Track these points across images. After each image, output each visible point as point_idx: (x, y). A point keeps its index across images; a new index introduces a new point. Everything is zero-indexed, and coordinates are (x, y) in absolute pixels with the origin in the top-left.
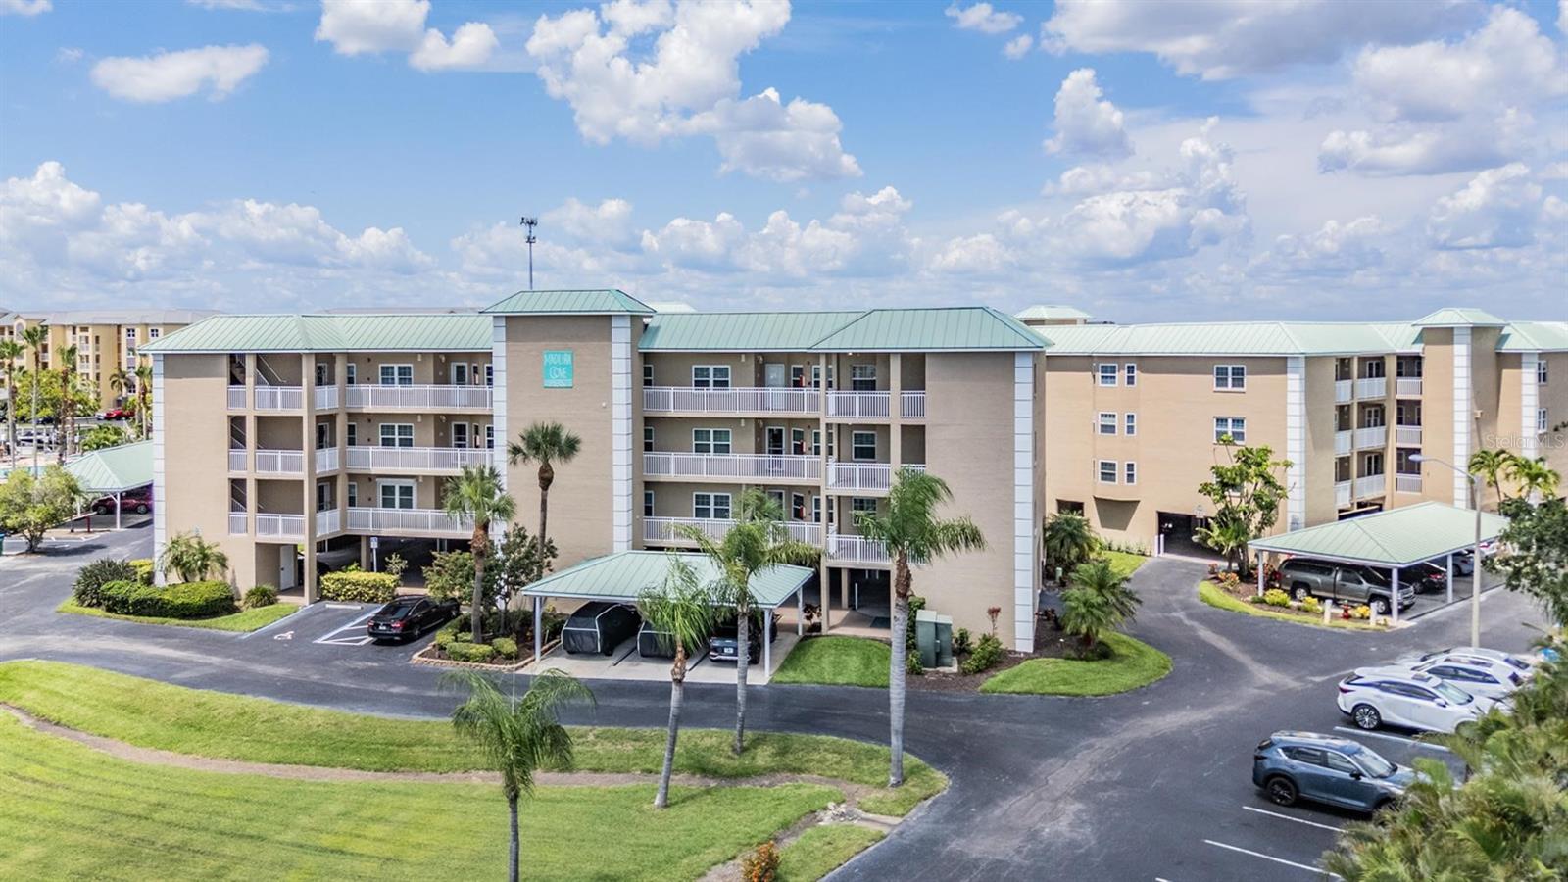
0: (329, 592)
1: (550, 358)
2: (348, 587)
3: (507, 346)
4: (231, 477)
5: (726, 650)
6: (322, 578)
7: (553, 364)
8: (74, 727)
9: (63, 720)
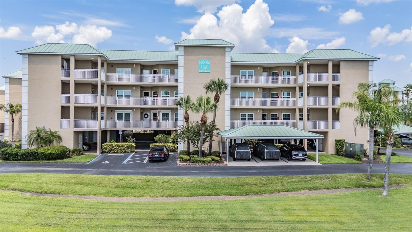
0: (106, 150)
1: (201, 62)
2: (115, 147)
3: (184, 57)
4: (62, 105)
5: (299, 155)
6: (103, 145)
7: (202, 64)
8: (59, 193)
9: (48, 192)
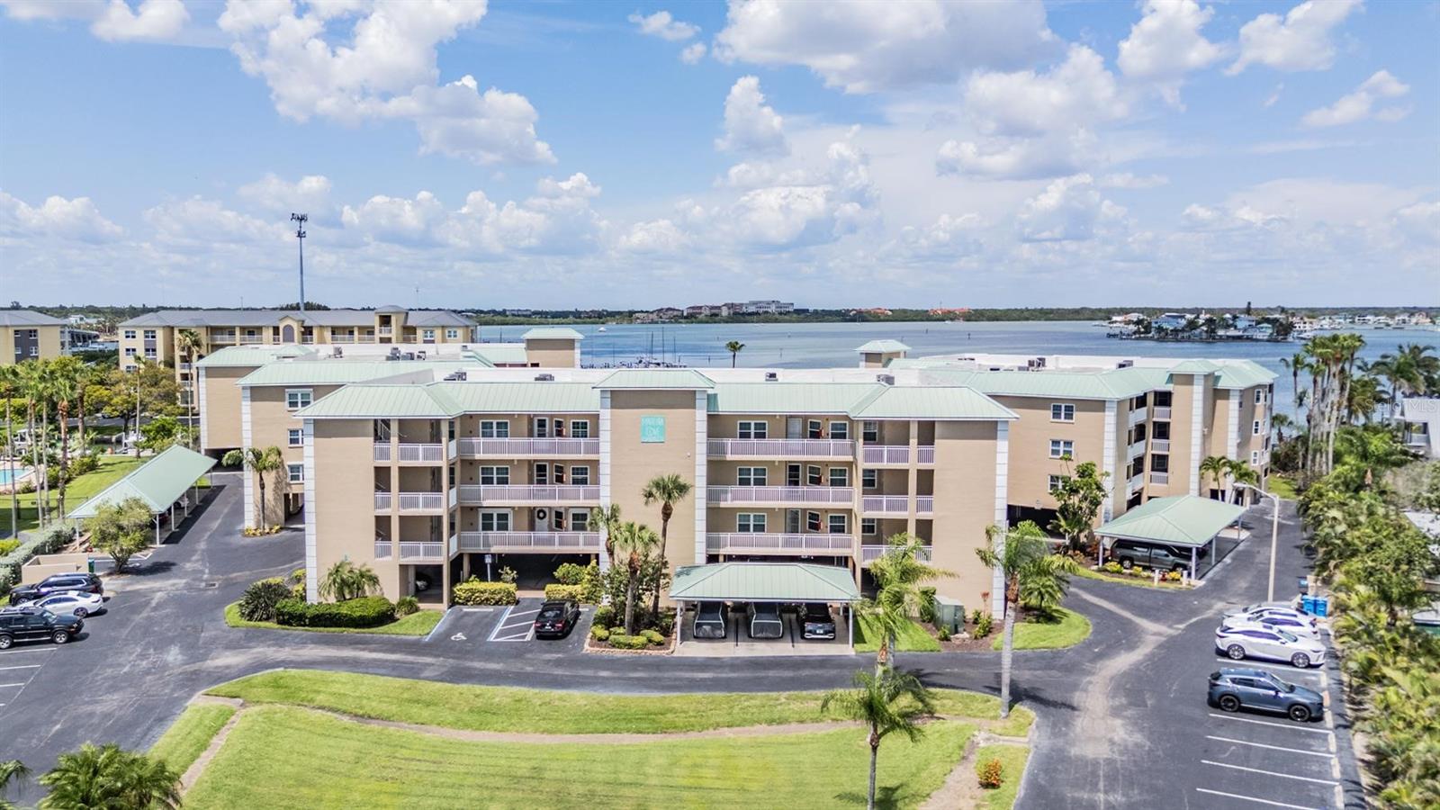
0: (460, 599)
1: (646, 421)
2: (477, 594)
3: (611, 412)
4: (378, 515)
5: (820, 631)
6: (454, 587)
7: (649, 425)
8: (388, 719)
9: (373, 715)
